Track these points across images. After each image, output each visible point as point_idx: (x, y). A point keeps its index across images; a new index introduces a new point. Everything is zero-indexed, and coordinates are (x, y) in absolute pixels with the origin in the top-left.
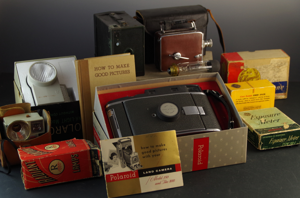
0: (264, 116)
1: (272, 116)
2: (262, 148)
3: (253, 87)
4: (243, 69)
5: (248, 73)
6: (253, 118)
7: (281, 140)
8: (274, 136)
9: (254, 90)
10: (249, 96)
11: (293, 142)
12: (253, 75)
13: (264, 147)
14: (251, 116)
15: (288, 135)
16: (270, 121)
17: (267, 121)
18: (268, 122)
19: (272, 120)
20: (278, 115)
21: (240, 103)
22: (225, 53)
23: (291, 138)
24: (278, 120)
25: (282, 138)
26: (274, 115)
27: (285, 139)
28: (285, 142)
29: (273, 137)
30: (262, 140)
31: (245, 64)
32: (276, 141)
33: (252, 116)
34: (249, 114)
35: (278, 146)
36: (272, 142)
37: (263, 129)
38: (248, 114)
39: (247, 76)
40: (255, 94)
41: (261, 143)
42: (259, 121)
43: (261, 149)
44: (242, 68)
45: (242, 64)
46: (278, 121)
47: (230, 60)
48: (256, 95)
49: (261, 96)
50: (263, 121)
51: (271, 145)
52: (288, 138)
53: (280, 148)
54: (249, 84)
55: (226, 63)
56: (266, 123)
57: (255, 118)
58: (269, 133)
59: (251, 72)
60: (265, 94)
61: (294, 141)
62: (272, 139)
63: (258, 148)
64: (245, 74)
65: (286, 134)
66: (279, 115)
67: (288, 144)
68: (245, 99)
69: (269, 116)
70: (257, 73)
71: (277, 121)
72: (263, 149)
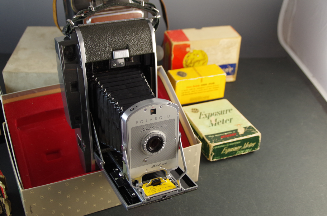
0: (215, 114)
1: (224, 113)
2: (213, 159)
3: (200, 76)
4: (189, 52)
5: (194, 55)
6: (202, 117)
7: (236, 149)
8: (228, 145)
9: (202, 80)
10: (197, 86)
11: (249, 150)
12: (200, 57)
13: (215, 158)
14: (199, 113)
15: (243, 142)
16: (222, 121)
17: (218, 121)
18: (220, 123)
19: (223, 120)
20: (229, 111)
21: (186, 95)
22: (169, 31)
23: (246, 145)
24: (231, 119)
25: (236, 146)
26: (225, 112)
27: (240, 147)
28: (239, 150)
29: (226, 147)
30: (214, 151)
31: (191, 46)
32: (230, 150)
33: (201, 113)
34: (197, 110)
35: (231, 155)
36: (225, 151)
37: (214, 135)
38: (195, 110)
39: (194, 59)
40: (203, 83)
41: (212, 154)
42: (209, 121)
43: (211, 160)
44: (188, 49)
45: (189, 46)
46: (231, 122)
47: (175, 40)
48: (204, 85)
49: (210, 85)
50: (214, 122)
51: (224, 155)
52: (243, 146)
53: (234, 157)
54: (196, 70)
55: (170, 44)
56: (217, 124)
57: (204, 116)
58: (222, 141)
59: (197, 54)
60: (214, 83)
61: (250, 148)
62: (226, 149)
63: (208, 159)
64: (192, 56)
65: (241, 142)
66: (231, 111)
67: (242, 151)
68: (192, 89)
69: (220, 113)
70: (204, 55)
71: (229, 121)
72: (215, 160)
